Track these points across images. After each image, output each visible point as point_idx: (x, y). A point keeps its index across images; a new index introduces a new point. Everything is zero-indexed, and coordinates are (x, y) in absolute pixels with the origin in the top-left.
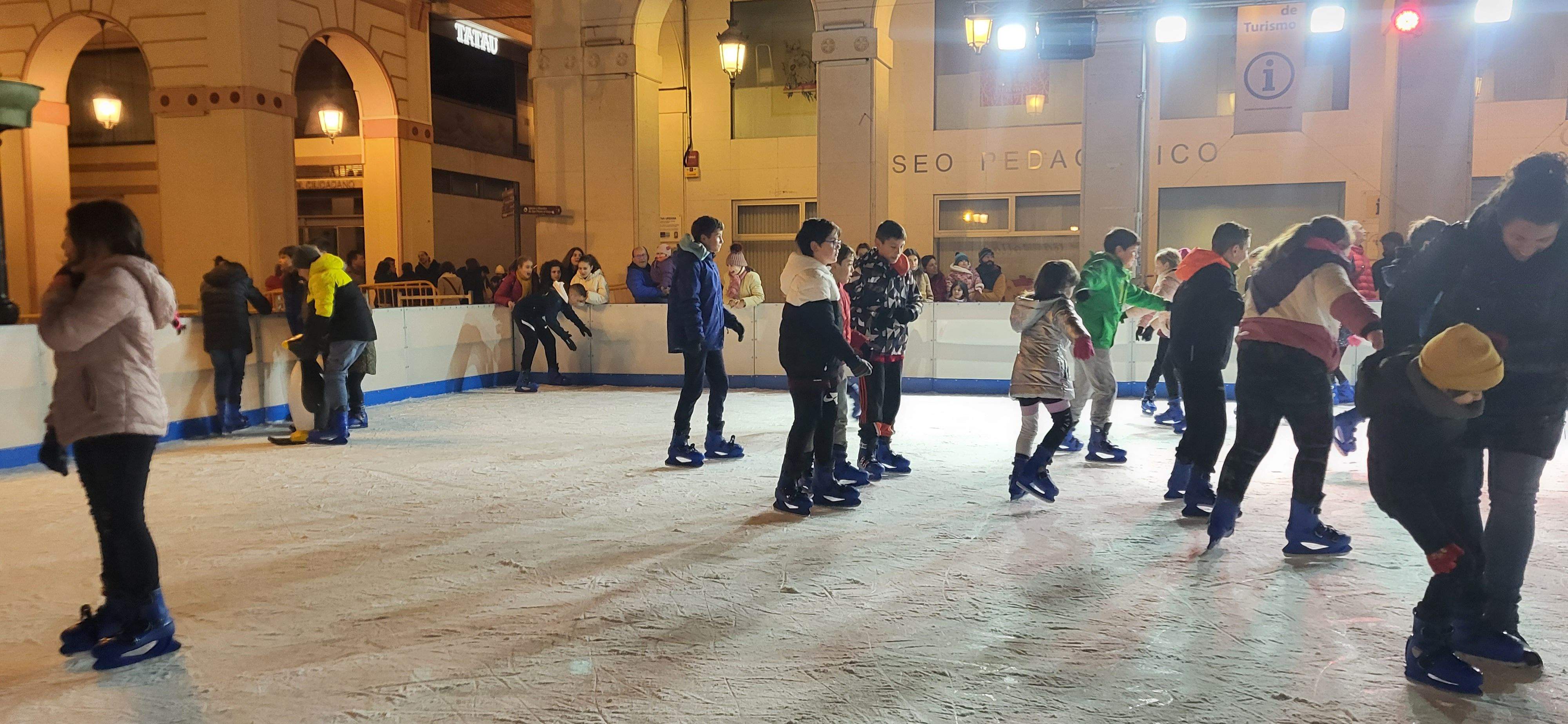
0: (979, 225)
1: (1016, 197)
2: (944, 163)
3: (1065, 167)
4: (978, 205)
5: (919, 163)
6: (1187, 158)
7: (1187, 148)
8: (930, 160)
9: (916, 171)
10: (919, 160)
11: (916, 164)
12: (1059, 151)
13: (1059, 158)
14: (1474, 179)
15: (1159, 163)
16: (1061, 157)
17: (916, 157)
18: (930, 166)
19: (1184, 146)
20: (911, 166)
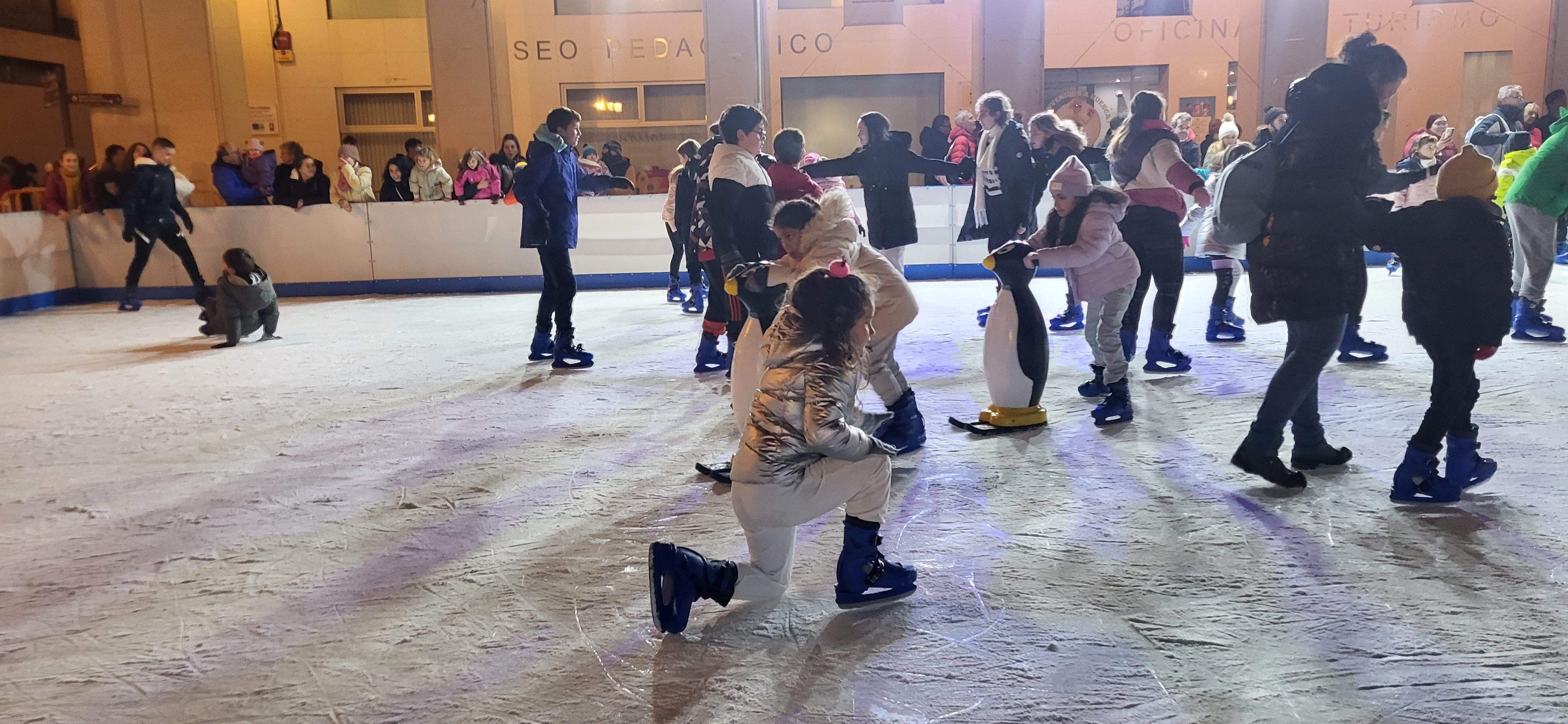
0: (613, 115)
1: (645, 86)
2: (568, 50)
3: (691, 55)
4: (613, 94)
5: (543, 50)
6: (805, 48)
7: (804, 38)
8: (554, 46)
9: (539, 58)
10: (542, 46)
11: (539, 50)
12: (683, 39)
13: (684, 47)
14: (1046, 70)
15: (780, 53)
16: (687, 46)
17: (538, 43)
18: (554, 53)
19: (802, 36)
20: (533, 53)
